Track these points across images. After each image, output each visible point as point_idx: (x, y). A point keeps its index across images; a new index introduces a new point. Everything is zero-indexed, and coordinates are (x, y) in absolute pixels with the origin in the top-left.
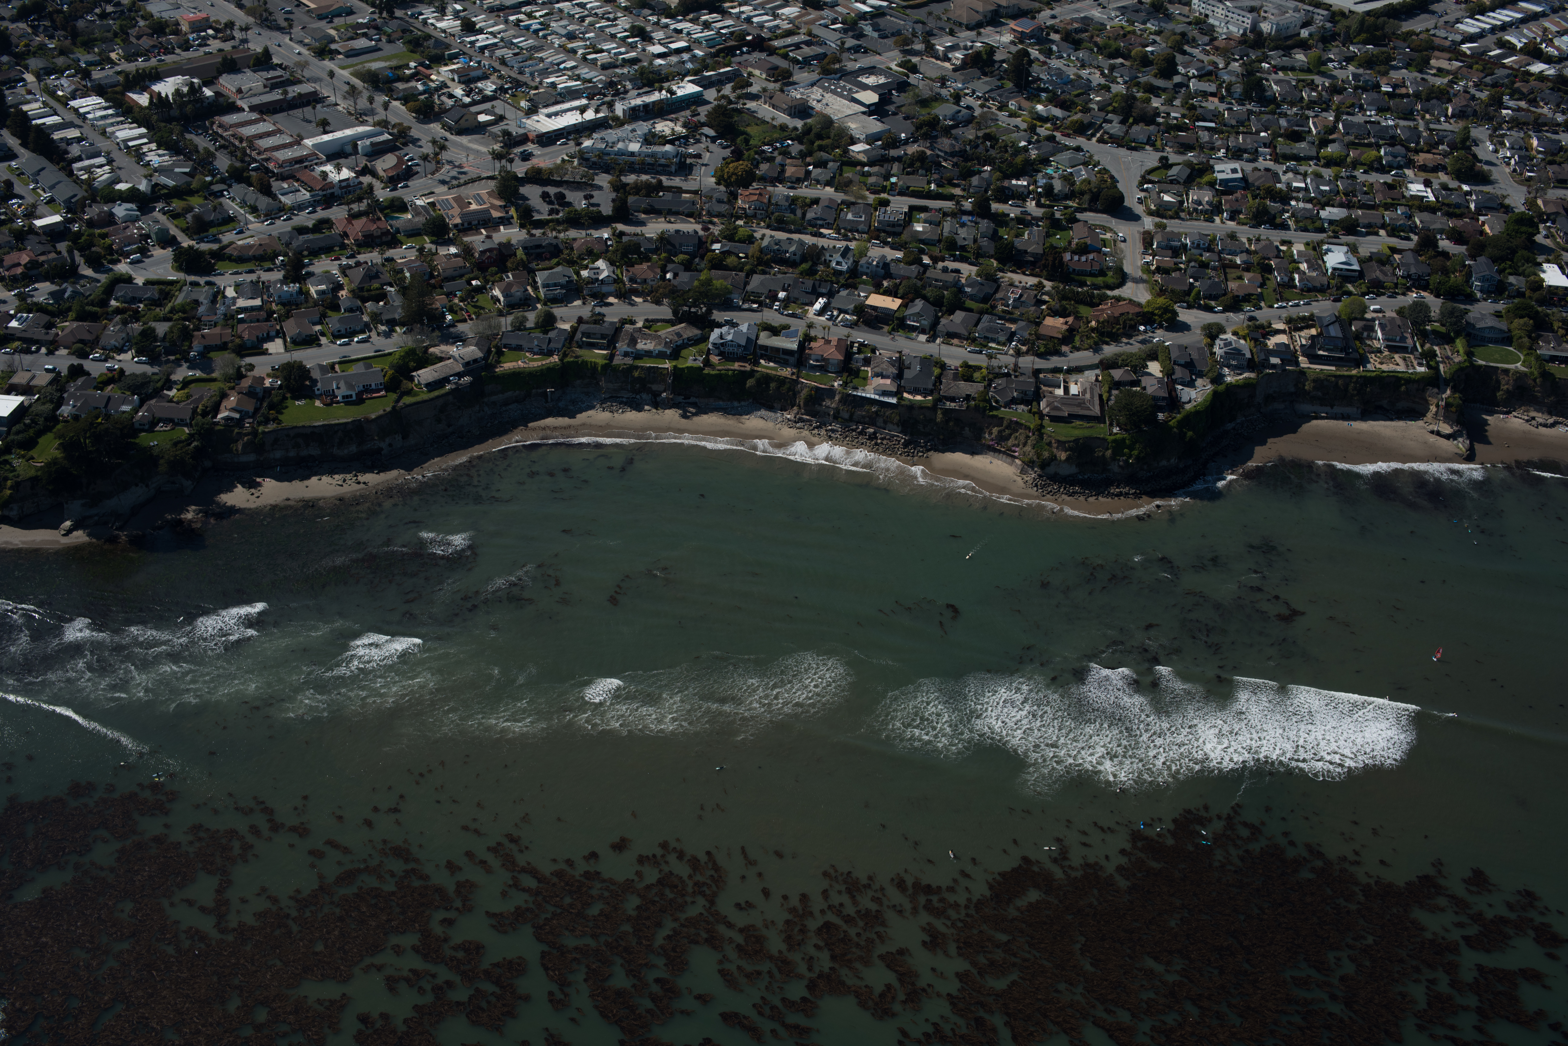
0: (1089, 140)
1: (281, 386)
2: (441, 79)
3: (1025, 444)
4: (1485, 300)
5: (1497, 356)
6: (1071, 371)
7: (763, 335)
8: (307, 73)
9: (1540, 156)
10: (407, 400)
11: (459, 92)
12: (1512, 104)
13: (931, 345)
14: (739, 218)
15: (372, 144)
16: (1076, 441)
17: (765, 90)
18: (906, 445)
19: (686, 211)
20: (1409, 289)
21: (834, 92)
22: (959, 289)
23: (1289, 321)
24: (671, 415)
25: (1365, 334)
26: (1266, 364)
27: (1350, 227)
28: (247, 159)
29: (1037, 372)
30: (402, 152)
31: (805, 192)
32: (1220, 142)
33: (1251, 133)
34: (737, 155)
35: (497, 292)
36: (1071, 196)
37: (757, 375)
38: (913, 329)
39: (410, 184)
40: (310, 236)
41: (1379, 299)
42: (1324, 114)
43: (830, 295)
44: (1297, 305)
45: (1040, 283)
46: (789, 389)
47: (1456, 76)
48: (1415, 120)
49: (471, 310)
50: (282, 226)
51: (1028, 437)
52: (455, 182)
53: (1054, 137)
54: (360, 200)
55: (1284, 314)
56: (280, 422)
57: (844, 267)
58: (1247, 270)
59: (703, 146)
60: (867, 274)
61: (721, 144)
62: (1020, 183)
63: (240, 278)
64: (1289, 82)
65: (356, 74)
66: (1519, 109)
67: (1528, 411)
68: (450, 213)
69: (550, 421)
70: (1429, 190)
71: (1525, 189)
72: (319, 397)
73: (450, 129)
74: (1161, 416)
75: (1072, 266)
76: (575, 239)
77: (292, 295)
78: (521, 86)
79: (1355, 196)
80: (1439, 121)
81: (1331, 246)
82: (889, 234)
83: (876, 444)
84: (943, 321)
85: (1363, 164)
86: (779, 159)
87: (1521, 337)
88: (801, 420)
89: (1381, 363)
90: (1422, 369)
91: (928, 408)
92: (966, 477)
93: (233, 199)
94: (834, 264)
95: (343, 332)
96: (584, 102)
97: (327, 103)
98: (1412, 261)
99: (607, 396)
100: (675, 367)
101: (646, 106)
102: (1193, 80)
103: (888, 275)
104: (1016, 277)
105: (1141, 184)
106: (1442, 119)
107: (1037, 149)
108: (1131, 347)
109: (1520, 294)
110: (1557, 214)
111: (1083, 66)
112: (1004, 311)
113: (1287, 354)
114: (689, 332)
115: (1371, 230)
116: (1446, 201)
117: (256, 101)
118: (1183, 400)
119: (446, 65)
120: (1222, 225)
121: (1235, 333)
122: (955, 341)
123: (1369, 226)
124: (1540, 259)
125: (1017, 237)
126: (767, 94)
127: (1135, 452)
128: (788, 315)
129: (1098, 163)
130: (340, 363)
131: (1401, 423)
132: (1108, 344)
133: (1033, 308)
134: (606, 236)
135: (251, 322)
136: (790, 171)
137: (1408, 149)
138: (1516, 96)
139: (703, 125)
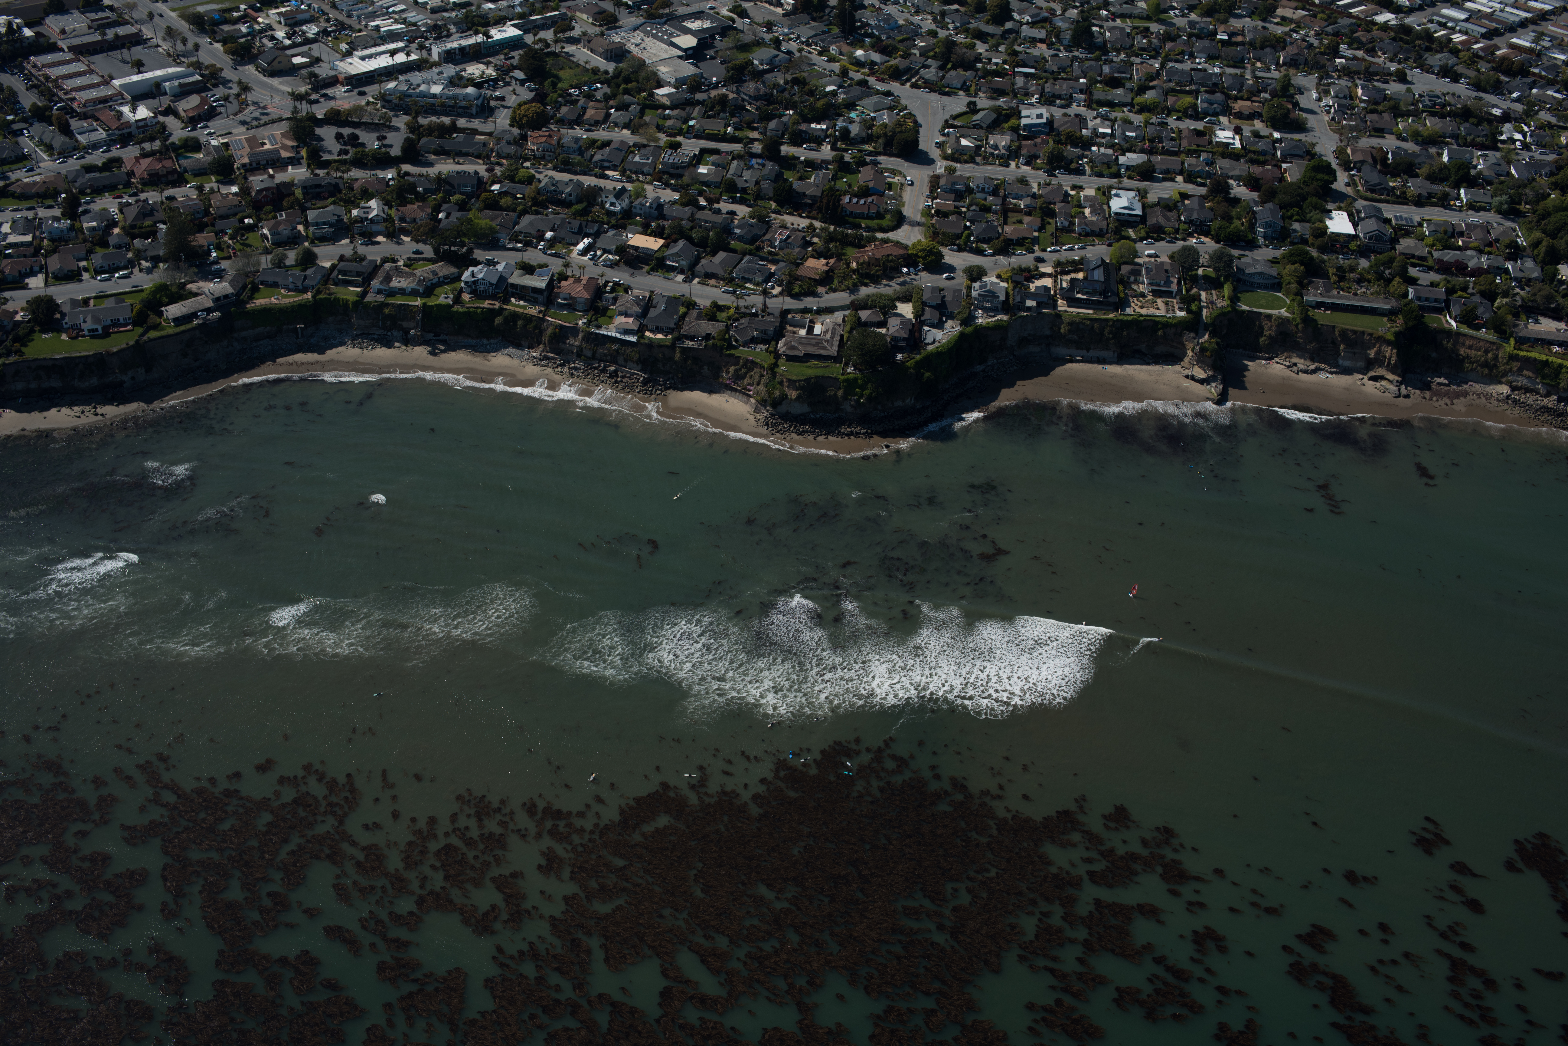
0: (903, 84)
1: (29, 321)
2: (267, 22)
3: (759, 384)
4: (1267, 246)
5: (1263, 302)
6: (820, 311)
7: (517, 273)
8: (136, 15)
9: (1363, 105)
10: (153, 334)
11: (280, 34)
12: (1349, 53)
13: (686, 285)
14: (527, 159)
15: (180, 85)
16: (808, 380)
17: (584, 34)
18: (645, 383)
19: (476, 153)
20: (1191, 235)
21: (655, 37)
22: (727, 230)
23: (1058, 264)
24: (420, 352)
25: (1132, 278)
26: (1021, 306)
27: (1146, 173)
28: (56, 98)
29: (785, 313)
30: (210, 94)
31: (601, 134)
32: (1034, 88)
33: (1070, 80)
34: (540, 97)
35: (265, 231)
36: (869, 139)
37: (506, 313)
38: (672, 269)
39: (209, 124)
40: (97, 175)
41: (1157, 244)
42: (1152, 61)
43: (596, 235)
44: (1071, 249)
45: (811, 225)
46: (536, 327)
47: (1299, 25)
48: (1244, 68)
49: (238, 246)
50: (74, 164)
51: (762, 376)
52: (255, 123)
53: (866, 82)
54: (152, 139)
55: (1055, 257)
56: (22, 354)
57: (618, 208)
58: (1029, 214)
59: (511, 88)
60: (640, 215)
61: (529, 87)
62: (819, 126)
63: (19, 215)
64: (1122, 29)
65: (182, 16)
66: (1355, 58)
67: (1290, 357)
68: (239, 153)
69: (299, 357)
70: (1237, 137)
71: (1337, 136)
72: (66, 331)
73: (264, 72)
74: (899, 356)
75: (849, 209)
76: (357, 180)
77: (62, 231)
78: (345, 29)
79: (1161, 142)
80: (1269, 69)
81: (1119, 192)
82: (672, 176)
83: (616, 382)
84: (703, 262)
85: (1179, 111)
86: (582, 101)
87: (1289, 283)
88: (546, 358)
89: (1142, 307)
90: (1182, 314)
91: (667, 346)
92: (698, 415)
93: (31, 138)
94: (608, 206)
95: (106, 267)
96: (401, 44)
97: (149, 44)
98: (1196, 206)
99: (359, 332)
100: (424, 304)
101: (462, 49)
102: (1024, 27)
103: (662, 216)
104: (788, 219)
105: (943, 128)
106: (1273, 67)
107: (845, 93)
108: (888, 288)
109: (1304, 241)
110: (1363, 162)
111: (917, 12)
112: (770, 253)
113: (1046, 298)
114: (444, 269)
115: (1169, 176)
116: (1252, 148)
117: (76, 42)
118: (927, 341)
119: (277, 8)
120: (1016, 169)
121: (999, 276)
122: (713, 282)
123: (1167, 172)
124: (1330, 206)
125: (801, 179)
126: (586, 38)
127: (867, 392)
128: (551, 255)
129: (906, 108)
130: (96, 298)
131: (1157, 368)
132: (866, 285)
133: (797, 250)
134: (390, 176)
135: (18, 257)
136: (590, 113)
137: (1228, 97)
138: (1355, 46)
139: (515, 68)
